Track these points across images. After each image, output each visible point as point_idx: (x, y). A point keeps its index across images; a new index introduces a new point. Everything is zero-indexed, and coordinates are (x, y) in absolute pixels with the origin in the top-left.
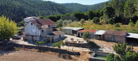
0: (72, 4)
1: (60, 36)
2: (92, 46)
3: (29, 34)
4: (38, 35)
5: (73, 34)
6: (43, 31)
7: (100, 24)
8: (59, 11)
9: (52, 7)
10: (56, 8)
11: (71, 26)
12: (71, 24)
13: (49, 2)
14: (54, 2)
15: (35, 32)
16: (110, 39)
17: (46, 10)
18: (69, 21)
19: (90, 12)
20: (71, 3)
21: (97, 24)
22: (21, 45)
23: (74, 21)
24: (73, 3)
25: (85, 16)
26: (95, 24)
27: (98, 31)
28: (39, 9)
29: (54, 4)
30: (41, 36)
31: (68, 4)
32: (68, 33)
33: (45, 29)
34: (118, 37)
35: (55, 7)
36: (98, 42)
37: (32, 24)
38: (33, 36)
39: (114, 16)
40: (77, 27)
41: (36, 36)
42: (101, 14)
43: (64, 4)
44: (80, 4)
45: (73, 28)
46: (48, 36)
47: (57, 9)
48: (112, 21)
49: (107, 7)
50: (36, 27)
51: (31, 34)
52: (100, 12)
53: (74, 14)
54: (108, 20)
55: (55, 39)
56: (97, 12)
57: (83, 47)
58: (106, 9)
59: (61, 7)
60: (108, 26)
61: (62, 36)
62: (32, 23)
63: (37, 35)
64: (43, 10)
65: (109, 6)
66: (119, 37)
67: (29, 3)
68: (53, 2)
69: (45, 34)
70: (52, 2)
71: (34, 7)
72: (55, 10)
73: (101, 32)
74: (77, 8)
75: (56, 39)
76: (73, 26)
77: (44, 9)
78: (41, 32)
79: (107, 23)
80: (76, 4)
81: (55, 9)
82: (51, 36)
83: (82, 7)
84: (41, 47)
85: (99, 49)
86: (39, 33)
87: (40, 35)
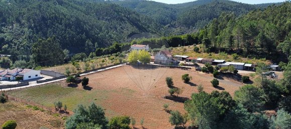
2: (196, 65)
3: (158, 60)
7: (199, 53)
16: (205, 63)
19: (188, 36)
21: (197, 52)
26: (195, 52)
32: (180, 59)
35: (123, 15)
36: (199, 64)
39: (210, 46)
47: (127, 18)
48: (208, 50)
51: (160, 60)
54: (206, 49)
56: (196, 36)
60: (205, 54)
61: (177, 61)
62: (161, 53)
66: (209, 61)
69: (170, 60)
73: (200, 59)
79: (205, 52)
82: (173, 61)
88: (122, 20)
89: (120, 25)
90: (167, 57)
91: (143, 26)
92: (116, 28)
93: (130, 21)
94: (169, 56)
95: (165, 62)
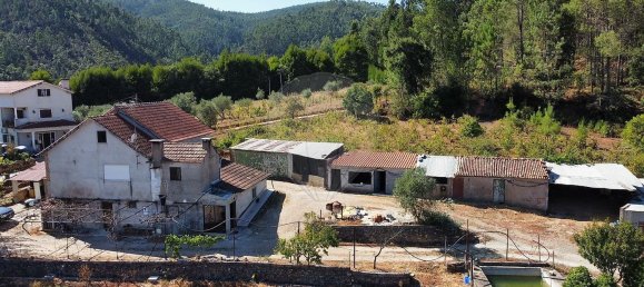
1: (254, 193)
3: (78, 191)
4: (145, 197)
5: (299, 177)
6: (175, 174)
8: (106, 37)
9: (61, 16)
10: (84, 20)
15: (121, 181)
16: (486, 196)
21: (364, 117)
22: (61, 263)
25: (274, 72)
26: (352, 118)
27: (425, 157)
30: (169, 202)
32: (272, 171)
33: (193, 166)
34: (521, 184)
35: (78, 16)
37: (102, 138)
38: (107, 205)
39: (428, 84)
41: (132, 204)
42: (341, 66)
44: (202, 8)
46: (210, 198)
47: (92, 25)
48: (432, 105)
49: (403, 44)
50: (132, 152)
51: (98, 191)
52: (336, 58)
53: (220, 65)
55: (240, 212)
56: (324, 55)
57: (401, 243)
58: (399, 50)
62: (101, 129)
63: (135, 197)
65: (410, 40)
66: (526, 184)
69: (192, 192)
72: (80, 32)
75: (245, 208)
78: (163, 180)
79: (406, 115)
81: (80, 25)
82: (225, 201)
83: (215, 21)
84: (194, 263)
85: (478, 246)
86: (154, 183)
87: (155, 197)
88: (73, 30)
89: (68, 46)
90: (158, 162)
91: (147, 51)
92: (49, 55)
93: (103, 36)
94: (187, 152)
95: (143, 217)
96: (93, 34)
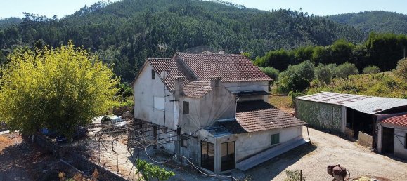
0: (364, 16)
1: (275, 139)
3: (144, 116)
4: (171, 125)
5: (351, 132)
8: (316, 38)
9: (292, 28)
10: (304, 29)
11: (347, 89)
12: (352, 79)
13: (284, 13)
14: (299, 11)
15: (161, 110)
17: (273, 37)
18: (342, 66)
20: (361, 13)
23: (366, 69)
24: (366, 12)
28: (253, 35)
29: (298, 17)
30: (182, 132)
31: (350, 16)
32: (327, 123)
35: (301, 27)
37: (153, 76)
38: (155, 128)
40: (379, 93)
41: (165, 129)
43: (335, 17)
44: (394, 15)
45: (357, 96)
46: (205, 134)
47: (309, 31)
50: (164, 87)
53: (367, 43)
55: (243, 155)
59: (322, 24)
61: (285, 137)
62: (153, 68)
63: (166, 125)
64: (263, 37)
67: (225, 19)
68: (296, 12)
69: (194, 126)
70: (292, 13)
71: (236, 30)
72: (301, 36)
74: (382, 26)
75: (251, 152)
76: (357, 90)
77: (265, 34)
80: (380, 15)
81: (301, 32)
86: (175, 116)
87: (176, 128)
90: (177, 96)
96: (309, 37)
